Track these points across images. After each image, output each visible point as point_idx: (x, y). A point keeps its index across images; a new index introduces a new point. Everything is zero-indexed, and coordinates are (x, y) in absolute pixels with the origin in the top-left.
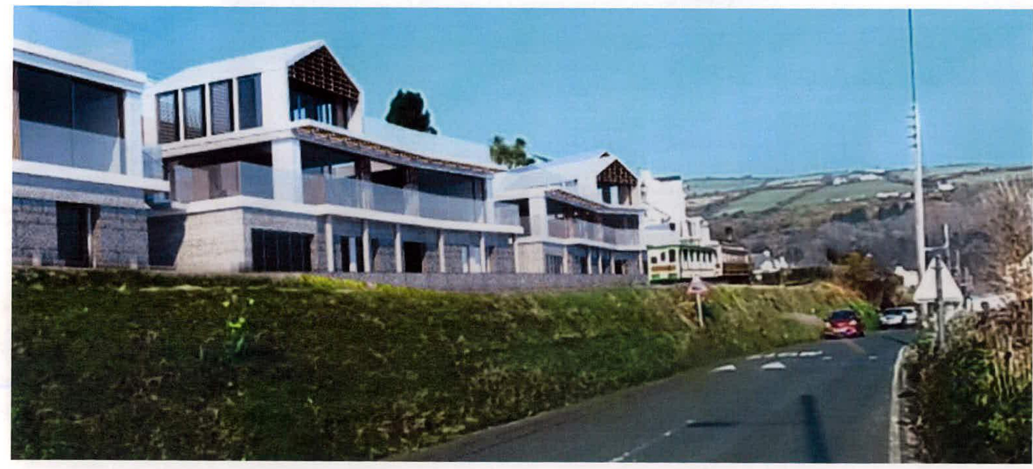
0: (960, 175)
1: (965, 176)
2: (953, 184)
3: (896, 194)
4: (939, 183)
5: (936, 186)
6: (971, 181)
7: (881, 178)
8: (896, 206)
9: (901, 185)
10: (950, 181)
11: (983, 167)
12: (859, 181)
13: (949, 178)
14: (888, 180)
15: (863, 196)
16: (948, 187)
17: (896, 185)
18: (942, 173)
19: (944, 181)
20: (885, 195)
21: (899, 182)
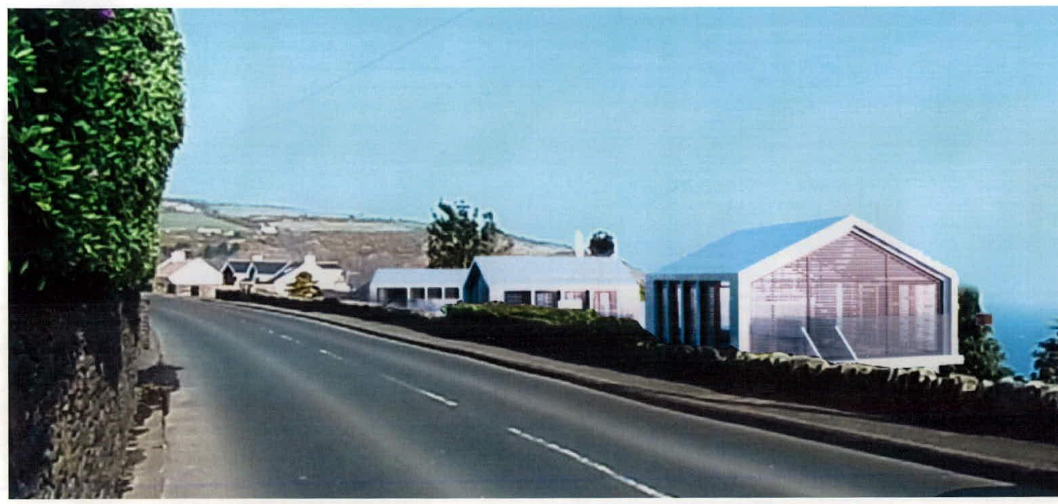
0: (281, 219)
1: (285, 220)
2: (277, 228)
3: (218, 231)
4: (262, 225)
5: (259, 227)
6: (295, 227)
7: (198, 210)
8: (224, 246)
9: (221, 222)
10: (273, 224)
11: (303, 214)
12: (175, 211)
13: (272, 221)
14: (207, 214)
15: (183, 229)
16: (271, 229)
17: (216, 221)
18: (264, 214)
19: (266, 223)
20: (208, 231)
21: (219, 218)
